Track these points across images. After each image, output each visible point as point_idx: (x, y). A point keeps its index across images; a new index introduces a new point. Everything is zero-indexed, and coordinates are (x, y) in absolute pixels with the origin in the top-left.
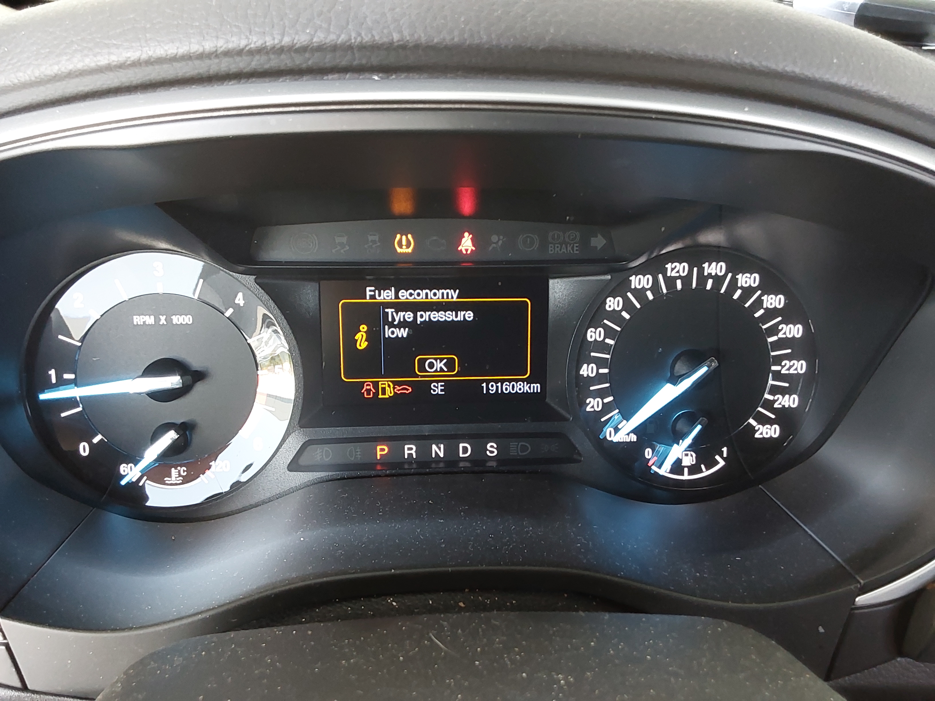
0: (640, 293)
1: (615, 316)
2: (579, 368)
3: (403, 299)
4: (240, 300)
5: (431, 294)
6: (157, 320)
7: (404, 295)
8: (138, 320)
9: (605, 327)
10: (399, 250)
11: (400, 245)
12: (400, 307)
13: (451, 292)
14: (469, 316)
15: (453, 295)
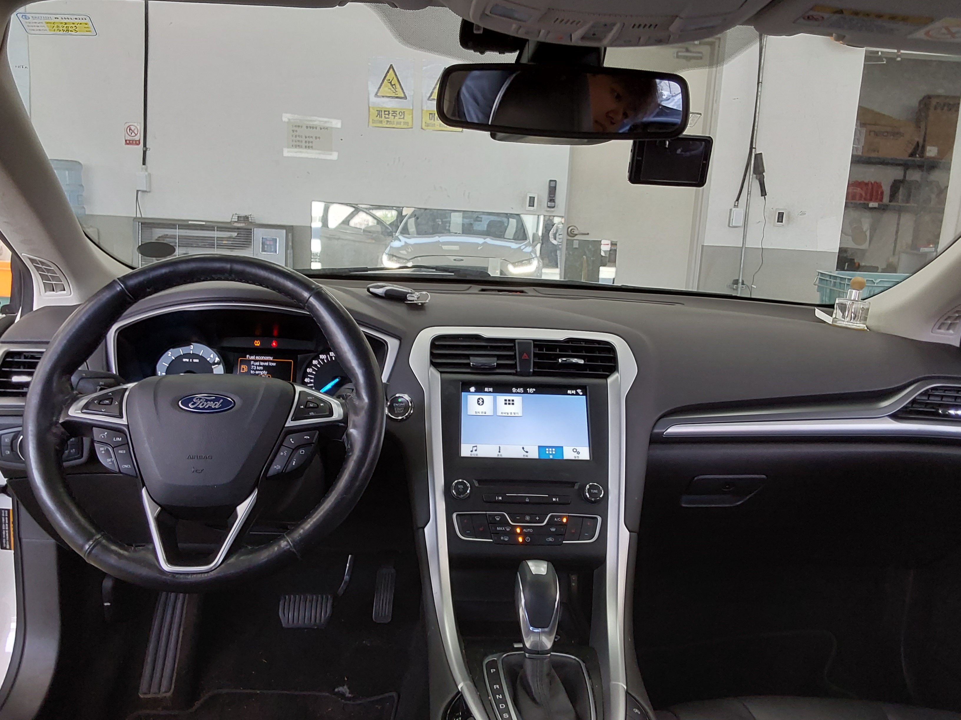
0: (323, 360)
1: (315, 366)
2: (305, 379)
3: (257, 359)
4: (212, 356)
5: (265, 358)
6: (189, 360)
7: (258, 358)
8: (184, 360)
9: (313, 368)
10: (256, 345)
11: (256, 343)
12: (256, 361)
13: (270, 358)
14: (274, 364)
15: (271, 358)
